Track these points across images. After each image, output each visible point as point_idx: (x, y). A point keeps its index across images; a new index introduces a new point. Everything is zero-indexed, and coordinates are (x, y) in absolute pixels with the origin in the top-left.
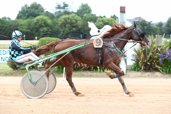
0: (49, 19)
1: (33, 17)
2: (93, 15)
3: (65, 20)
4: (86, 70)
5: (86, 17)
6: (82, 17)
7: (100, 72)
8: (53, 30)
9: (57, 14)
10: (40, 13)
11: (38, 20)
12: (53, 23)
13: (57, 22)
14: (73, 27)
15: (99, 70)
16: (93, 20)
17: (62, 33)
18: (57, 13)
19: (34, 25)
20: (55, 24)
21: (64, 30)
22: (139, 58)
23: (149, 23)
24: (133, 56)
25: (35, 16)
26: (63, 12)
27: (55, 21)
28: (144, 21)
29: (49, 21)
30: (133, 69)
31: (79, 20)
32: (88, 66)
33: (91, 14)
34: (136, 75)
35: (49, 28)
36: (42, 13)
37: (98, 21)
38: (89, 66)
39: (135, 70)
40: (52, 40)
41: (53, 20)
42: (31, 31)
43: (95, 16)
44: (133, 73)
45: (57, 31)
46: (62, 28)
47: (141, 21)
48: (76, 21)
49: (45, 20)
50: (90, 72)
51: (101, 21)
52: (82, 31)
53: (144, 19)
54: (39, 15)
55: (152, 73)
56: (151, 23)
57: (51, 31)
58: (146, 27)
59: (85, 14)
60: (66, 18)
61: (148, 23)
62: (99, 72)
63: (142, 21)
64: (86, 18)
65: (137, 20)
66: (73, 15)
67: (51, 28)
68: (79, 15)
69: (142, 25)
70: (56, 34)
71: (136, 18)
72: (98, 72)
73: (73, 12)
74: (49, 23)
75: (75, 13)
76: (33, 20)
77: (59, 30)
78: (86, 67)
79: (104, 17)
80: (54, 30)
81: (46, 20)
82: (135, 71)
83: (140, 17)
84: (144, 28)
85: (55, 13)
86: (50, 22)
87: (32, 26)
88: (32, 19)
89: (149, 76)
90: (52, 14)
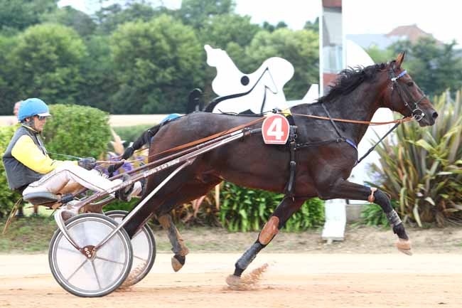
0: (77, 36)
1: (16, 30)
2: (238, 19)
3: (134, 38)
4: (201, 225)
5: (212, 28)
6: (198, 27)
7: (252, 230)
8: (90, 79)
9: (105, 16)
10: (45, 15)
11: (34, 42)
12: (90, 50)
13: (103, 46)
14: (164, 65)
15: (245, 223)
16: (238, 37)
17: (123, 86)
18: (105, 13)
19: (17, 58)
20: (96, 54)
21: (133, 78)
22: (394, 179)
23: (449, 48)
24: (371, 168)
25: (22, 28)
26: (126, 11)
27: (98, 42)
28: (429, 41)
29: (76, 45)
30: (373, 219)
31: (185, 41)
32: (205, 211)
33: (231, 15)
34: (384, 239)
35: (76, 70)
36: (52, 15)
37: (255, 41)
38: (209, 210)
39: (379, 223)
40: (70, 113)
41: (88, 39)
42: (6, 83)
43: (244, 24)
44: (372, 235)
45: (106, 81)
46: (123, 70)
47: (415, 42)
48: (174, 44)
49: (58, 39)
50: (213, 230)
51: (268, 41)
52: (197, 79)
53: (428, 34)
54: (36, 22)
55: (441, 233)
56: (455, 48)
57: (83, 80)
58: (434, 64)
59: (211, 16)
60: (138, 35)
61: (442, 48)
62: (247, 231)
63: (422, 39)
64: (215, 33)
65: (404, 38)
66: (165, 19)
67: (83, 71)
68: (186, 22)
69: (419, 55)
70: (102, 91)
71: (398, 31)
72: (244, 230)
73: (164, 10)
74: (77, 52)
75: (172, 13)
76: (14, 38)
77: (111, 77)
78: (198, 214)
79: (282, 25)
80: (93, 76)
81: (63, 42)
82: (381, 227)
83: (414, 26)
84: (428, 67)
85: (98, 13)
86: (77, 47)
87: (13, 64)
88: (9, 35)
89: (430, 244)
90: (86, 16)
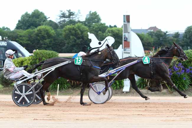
0: (53, 29)
1: (34, 27)
2: (102, 24)
5: (93, 27)
6: (89, 26)
8: (56, 42)
10: (42, 23)
11: (40, 31)
12: (57, 34)
14: (79, 38)
16: (102, 30)
17: (66, 45)
18: (61, 22)
19: (35, 36)
21: (69, 42)
23: (165, 34)
25: (36, 27)
26: (68, 22)
27: (59, 31)
33: (99, 23)
35: (52, 40)
37: (107, 31)
40: (47, 53)
41: (56, 30)
42: (32, 43)
45: (61, 43)
46: (66, 40)
47: (155, 32)
49: (47, 30)
51: (110, 31)
56: (167, 34)
57: (54, 43)
58: (161, 39)
60: (71, 29)
63: (158, 31)
65: (152, 30)
66: (79, 24)
67: (54, 40)
68: (86, 25)
69: (156, 36)
70: (60, 46)
71: (151, 28)
76: (34, 30)
79: (115, 26)
83: (155, 27)
84: (159, 39)
85: (59, 22)
86: (53, 33)
88: (32, 29)
